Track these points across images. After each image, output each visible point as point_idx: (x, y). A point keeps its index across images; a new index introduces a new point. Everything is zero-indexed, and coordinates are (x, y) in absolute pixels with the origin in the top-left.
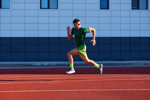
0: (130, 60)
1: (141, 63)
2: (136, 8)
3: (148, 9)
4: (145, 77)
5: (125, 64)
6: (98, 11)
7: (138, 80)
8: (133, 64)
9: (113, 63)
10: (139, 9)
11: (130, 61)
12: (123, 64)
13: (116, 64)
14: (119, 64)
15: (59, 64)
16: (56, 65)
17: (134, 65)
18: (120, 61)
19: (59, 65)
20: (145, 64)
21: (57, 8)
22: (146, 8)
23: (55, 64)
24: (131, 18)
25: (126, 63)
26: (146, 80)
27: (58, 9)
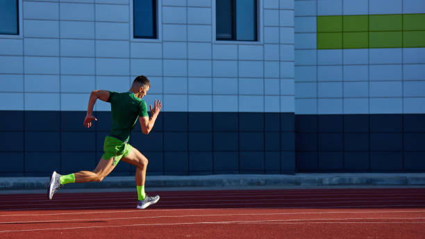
0: (214, 172)
1: (242, 181)
2: (228, 36)
3: (259, 41)
4: (236, 218)
5: (201, 184)
6: (128, 42)
7: (216, 225)
8: (221, 182)
9: (170, 181)
10: (236, 40)
11: (213, 174)
12: (194, 184)
13: (177, 184)
14: (185, 184)
15: (24, 184)
16: (17, 187)
17: (223, 186)
18: (188, 174)
19: (23, 187)
20: (251, 183)
21: (16, 32)
22: (253, 39)
23: (11, 185)
24: (214, 62)
25: (202, 182)
26: (236, 224)
27: (18, 34)
